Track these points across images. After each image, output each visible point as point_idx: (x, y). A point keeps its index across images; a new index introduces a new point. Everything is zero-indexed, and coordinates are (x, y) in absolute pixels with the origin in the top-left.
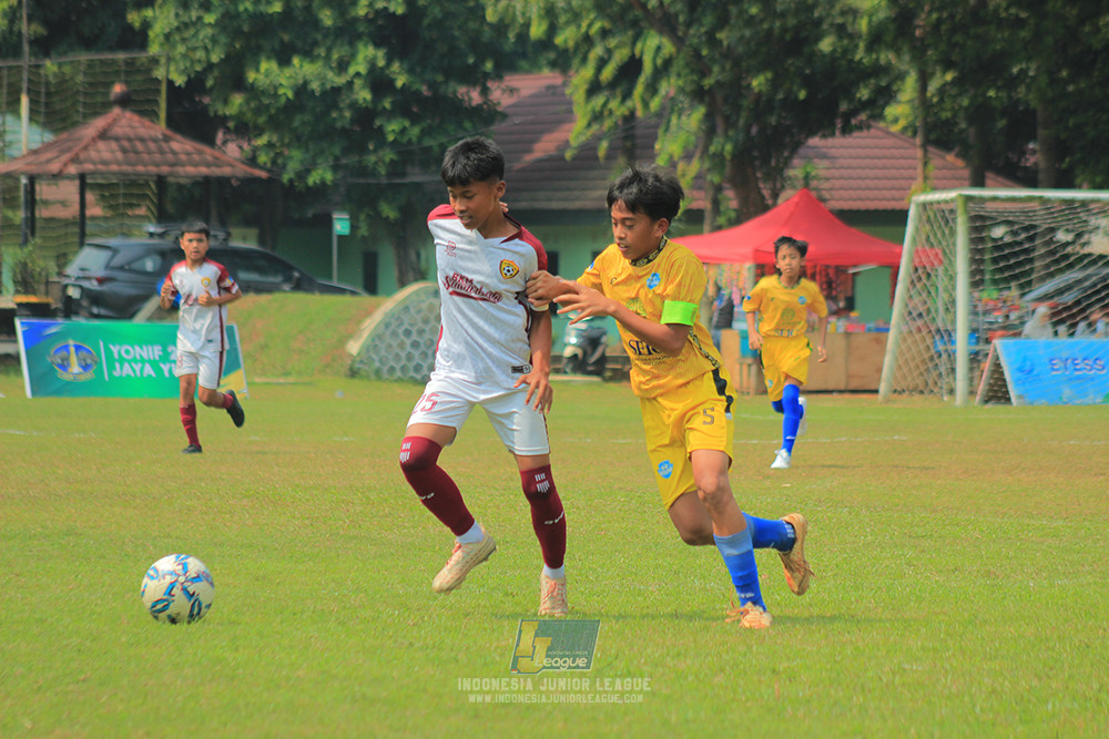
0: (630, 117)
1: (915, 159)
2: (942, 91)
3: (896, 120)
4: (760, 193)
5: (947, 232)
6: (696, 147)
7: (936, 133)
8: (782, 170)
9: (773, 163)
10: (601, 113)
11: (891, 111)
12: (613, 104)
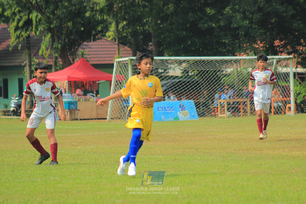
0: (28, 37)
1: (116, 48)
2: (123, 27)
3: (109, 37)
4: (69, 59)
5: (126, 70)
6: (49, 46)
7: (122, 41)
8: (76, 52)
9: (73, 50)
10: (19, 36)
11: (107, 34)
12: (23, 33)
